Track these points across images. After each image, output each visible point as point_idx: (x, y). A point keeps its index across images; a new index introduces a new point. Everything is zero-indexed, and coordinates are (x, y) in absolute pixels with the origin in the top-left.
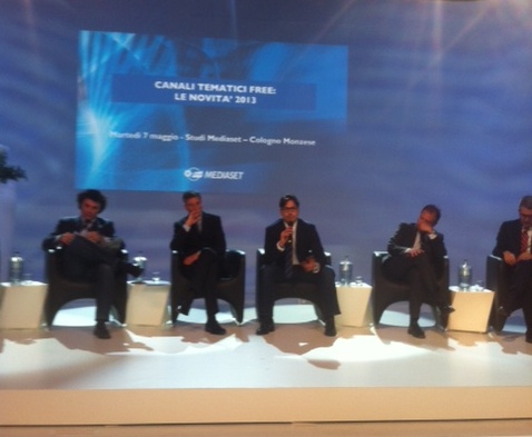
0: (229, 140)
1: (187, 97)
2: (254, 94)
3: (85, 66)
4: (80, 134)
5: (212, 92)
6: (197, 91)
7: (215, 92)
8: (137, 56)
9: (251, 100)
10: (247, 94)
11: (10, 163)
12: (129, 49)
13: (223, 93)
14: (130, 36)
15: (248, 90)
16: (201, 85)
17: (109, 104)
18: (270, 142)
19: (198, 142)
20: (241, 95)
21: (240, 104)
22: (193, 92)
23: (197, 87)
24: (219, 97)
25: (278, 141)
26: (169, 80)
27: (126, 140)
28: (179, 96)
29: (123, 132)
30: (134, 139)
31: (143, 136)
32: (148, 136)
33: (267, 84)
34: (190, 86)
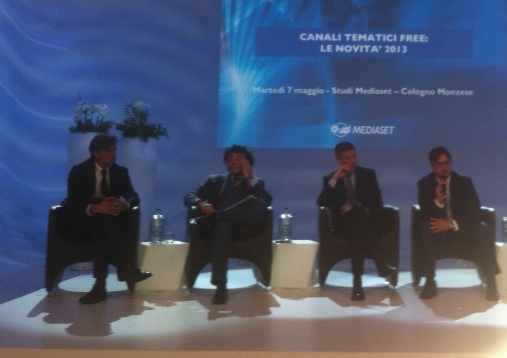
0: (378, 92)
1: (334, 48)
2: (405, 42)
3: (228, 21)
4: (222, 90)
5: (360, 42)
6: (343, 42)
7: (362, 42)
8: (282, 8)
9: (402, 49)
10: (397, 44)
11: (151, 121)
12: (272, 2)
13: (371, 43)
15: (398, 38)
16: (348, 36)
17: (252, 58)
18: (423, 93)
19: (345, 95)
20: (390, 44)
21: (390, 54)
22: (340, 43)
23: (344, 38)
24: (367, 47)
25: (432, 92)
26: (314, 32)
27: (269, 95)
28: (325, 48)
29: (267, 87)
30: (277, 94)
31: (287, 90)
32: (292, 91)
33: (419, 32)
34: (336, 37)
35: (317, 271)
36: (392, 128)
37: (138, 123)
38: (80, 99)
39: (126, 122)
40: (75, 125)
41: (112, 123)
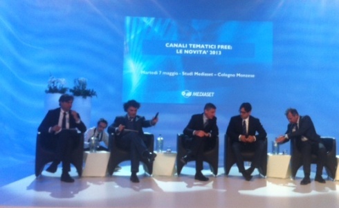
0: (206, 75)
1: (183, 51)
2: (220, 49)
3: (128, 35)
4: (125, 72)
5: (197, 49)
8: (156, 30)
9: (218, 53)
10: (216, 50)
11: (88, 88)
12: (151, 26)
13: (203, 49)
14: (152, 19)
15: (217, 47)
16: (191, 45)
17: (141, 56)
18: (229, 76)
19: (189, 76)
20: (213, 50)
21: (212, 55)
22: (187, 49)
23: (188, 46)
24: (201, 51)
25: (234, 75)
26: (173, 43)
27: (149, 75)
28: (179, 51)
29: (148, 71)
30: (154, 75)
31: (159, 73)
32: (162, 73)
33: (227, 44)
34: (185, 45)
35: (176, 166)
36: (213, 93)
37: (81, 89)
38: (51, 76)
39: (75, 88)
40: (48, 89)
41: (68, 88)
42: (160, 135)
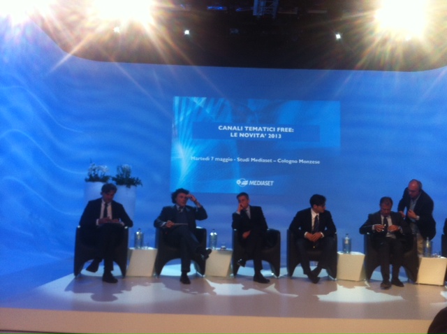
0: (264, 161)
1: (238, 135)
2: (280, 132)
3: (176, 117)
4: (173, 158)
5: (254, 132)
6: (244, 131)
7: (255, 132)
8: (208, 111)
9: (278, 136)
10: (276, 133)
11: (132, 176)
12: (203, 106)
13: (260, 132)
14: (204, 99)
15: (276, 130)
16: (246, 128)
17: (191, 140)
18: (290, 162)
19: (245, 162)
20: (271, 133)
21: (271, 139)
22: (242, 132)
23: (244, 129)
24: (258, 134)
25: (296, 162)
26: (227, 125)
27: (200, 161)
28: (233, 134)
29: (199, 156)
30: (205, 161)
31: (211, 159)
32: (214, 159)
33: (288, 126)
34: (240, 128)
35: (232, 266)
36: (272, 182)
37: (124, 177)
38: (91, 162)
39: (118, 176)
40: (88, 177)
41: (110, 176)
42: (214, 230)
